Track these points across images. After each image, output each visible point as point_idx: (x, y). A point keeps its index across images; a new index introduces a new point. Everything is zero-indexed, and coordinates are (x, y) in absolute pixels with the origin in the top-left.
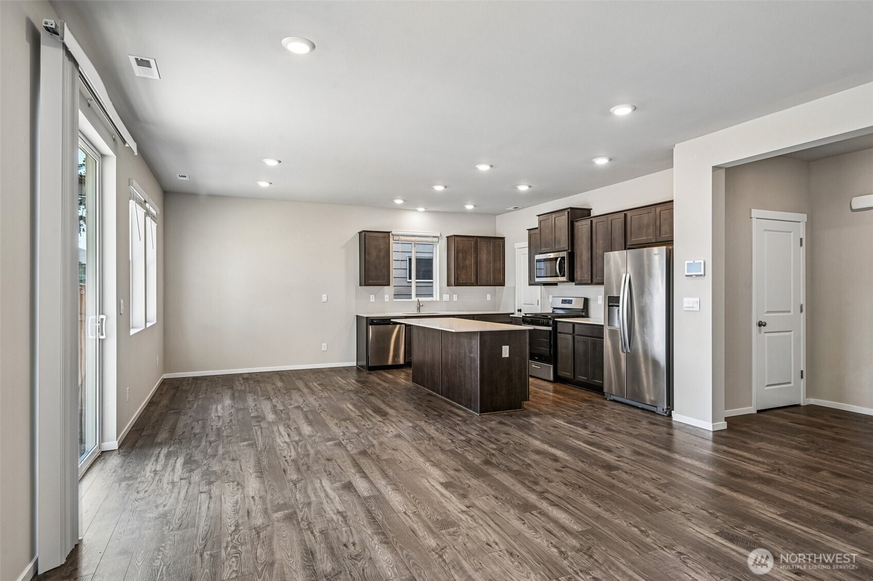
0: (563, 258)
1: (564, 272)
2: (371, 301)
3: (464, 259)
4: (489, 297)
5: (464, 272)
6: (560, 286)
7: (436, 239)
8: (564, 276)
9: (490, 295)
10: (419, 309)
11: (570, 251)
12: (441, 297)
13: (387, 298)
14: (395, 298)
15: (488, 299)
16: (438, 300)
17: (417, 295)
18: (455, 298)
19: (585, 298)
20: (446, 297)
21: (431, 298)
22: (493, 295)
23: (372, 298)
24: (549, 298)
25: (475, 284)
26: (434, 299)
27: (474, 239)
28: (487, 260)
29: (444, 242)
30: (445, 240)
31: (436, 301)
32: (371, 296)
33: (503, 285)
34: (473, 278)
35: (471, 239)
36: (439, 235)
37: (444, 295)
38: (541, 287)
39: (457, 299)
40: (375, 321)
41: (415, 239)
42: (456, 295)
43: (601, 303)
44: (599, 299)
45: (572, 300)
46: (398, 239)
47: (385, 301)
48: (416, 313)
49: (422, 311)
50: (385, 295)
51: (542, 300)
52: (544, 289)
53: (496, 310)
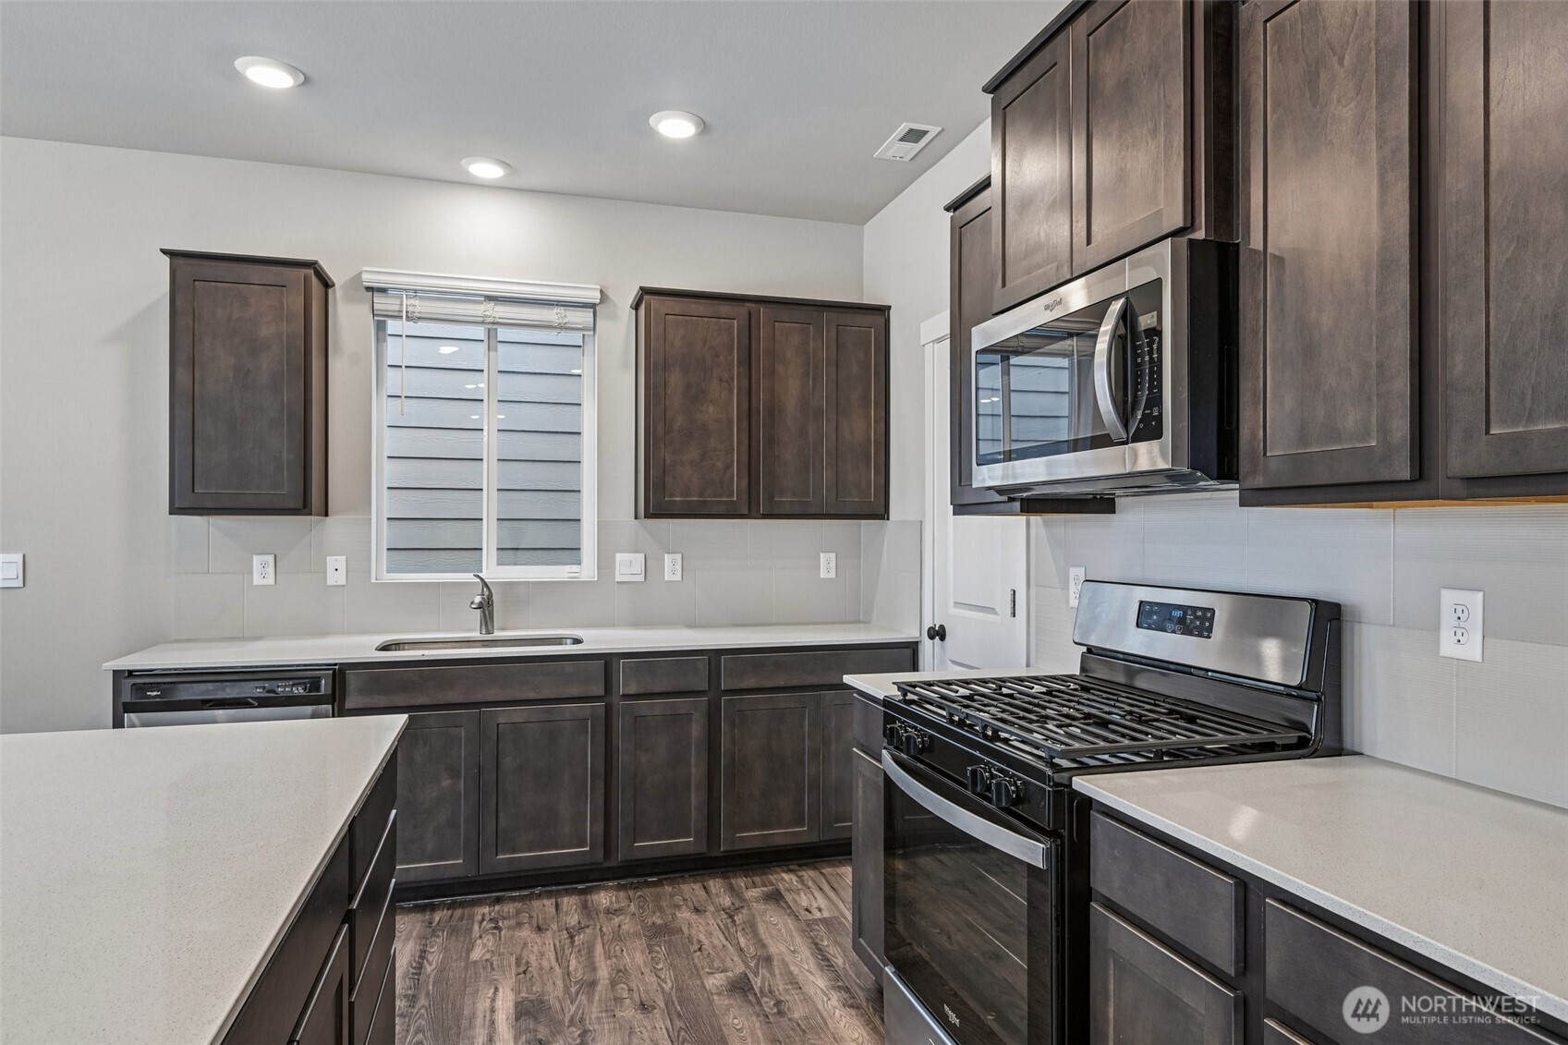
0: (1145, 302)
1: (1156, 400)
2: (257, 580)
3: (695, 396)
4: (827, 566)
5: (693, 454)
6: (1134, 515)
7: (583, 315)
8: (1156, 434)
9: (831, 555)
11: (1200, 235)
12: (605, 563)
13: (337, 567)
14: (390, 569)
15: (823, 574)
16: (595, 575)
18: (671, 568)
19: (1315, 603)
20: (628, 566)
21: (568, 568)
22: (847, 556)
23: (262, 572)
24: (1066, 588)
25: (745, 511)
26: (579, 571)
27: (742, 310)
29: (620, 331)
30: (628, 320)
31: (587, 586)
32: (257, 560)
33: (884, 514)
34: (737, 483)
35: (725, 309)
36: (594, 296)
37: (619, 557)
38: (1028, 523)
39: (678, 577)
40: (155, 693)
41: (480, 313)
42: (679, 557)
43: (1472, 649)
44: (1447, 619)
45: (1212, 611)
46: (397, 308)
47: (329, 583)
48: (476, 635)
49: (503, 629)
50: (328, 558)
51: (1033, 590)
52: (1043, 532)
53: (859, 622)
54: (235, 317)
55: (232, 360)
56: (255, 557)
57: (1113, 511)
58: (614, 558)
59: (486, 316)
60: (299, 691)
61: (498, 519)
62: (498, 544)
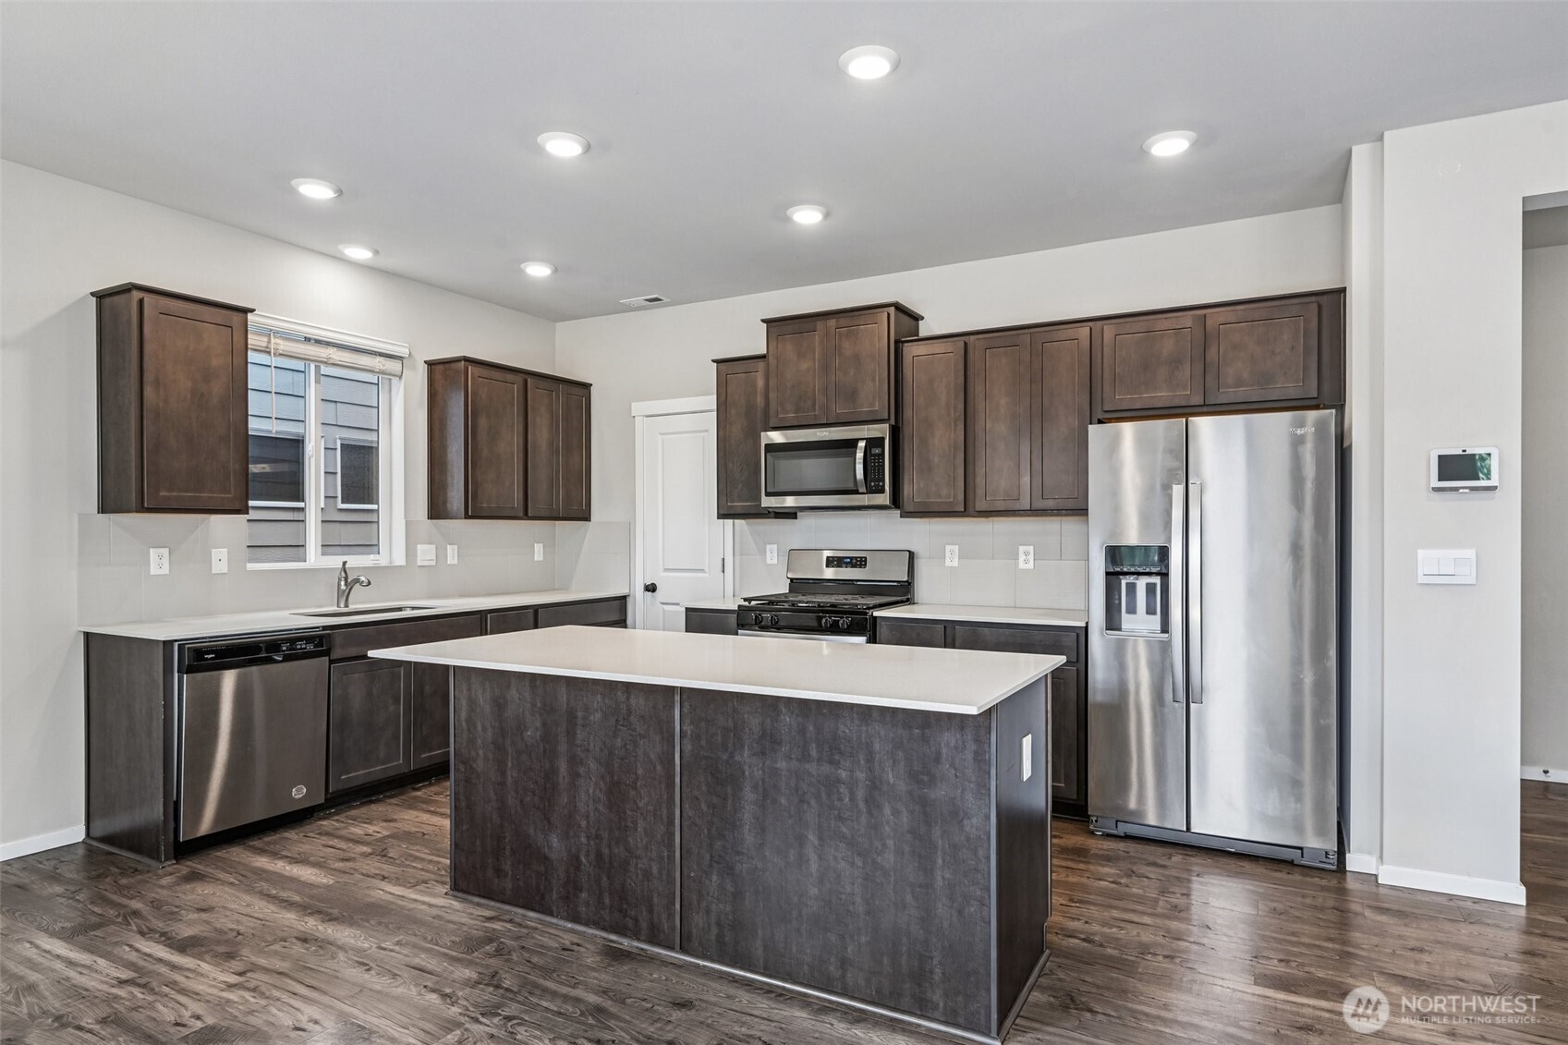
0: (874, 443)
1: (882, 480)
2: (154, 572)
3: (494, 434)
4: (539, 553)
5: (493, 475)
6: (805, 521)
7: (394, 366)
8: (882, 491)
9: (541, 545)
10: (345, 595)
11: (892, 422)
12: (410, 553)
13: (220, 560)
14: (251, 560)
15: (536, 558)
16: (400, 560)
17: (327, 547)
18: (452, 555)
20: (426, 554)
21: (371, 556)
22: (550, 546)
23: (159, 562)
24: (762, 554)
25: (519, 514)
26: (381, 559)
27: (519, 378)
28: (551, 444)
29: (417, 380)
30: (422, 371)
31: (390, 569)
32: (153, 553)
33: (587, 518)
34: (517, 495)
35: (510, 377)
36: (403, 352)
37: (420, 547)
38: (734, 523)
39: (456, 562)
40: (211, 656)
41: (324, 355)
42: (456, 547)
43: (955, 563)
44: (948, 554)
45: (866, 558)
46: (265, 344)
47: (213, 572)
48: (334, 609)
49: (356, 603)
50: (213, 550)
51: (737, 558)
52: (746, 527)
53: (555, 590)
54: (192, 348)
55: (190, 384)
56: (151, 550)
57: (796, 518)
58: (416, 550)
59: (330, 358)
60: (310, 647)
61: (322, 521)
62: (322, 540)
